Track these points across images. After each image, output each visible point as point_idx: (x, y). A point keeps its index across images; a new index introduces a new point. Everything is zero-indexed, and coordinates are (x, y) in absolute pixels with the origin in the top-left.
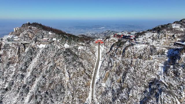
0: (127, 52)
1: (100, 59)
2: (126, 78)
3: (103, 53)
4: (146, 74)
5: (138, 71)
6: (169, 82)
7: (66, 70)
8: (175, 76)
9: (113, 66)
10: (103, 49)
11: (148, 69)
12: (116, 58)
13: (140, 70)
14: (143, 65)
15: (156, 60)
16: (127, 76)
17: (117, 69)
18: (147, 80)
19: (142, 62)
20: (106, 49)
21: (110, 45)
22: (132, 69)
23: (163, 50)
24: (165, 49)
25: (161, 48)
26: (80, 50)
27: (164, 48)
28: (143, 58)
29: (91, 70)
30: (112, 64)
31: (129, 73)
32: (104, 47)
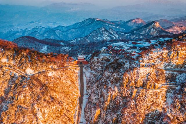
0: (126, 79)
1: (85, 92)
2: (125, 115)
3: (89, 82)
4: (150, 108)
5: (139, 105)
6: (175, 115)
7: (37, 108)
8: (182, 107)
9: (107, 101)
10: (88, 74)
11: (153, 101)
12: (110, 88)
13: (142, 103)
14: (146, 96)
15: (163, 89)
16: (126, 112)
17: (112, 105)
18: (151, 116)
19: (144, 92)
20: (94, 75)
21: (100, 67)
22: (132, 103)
23: (174, 75)
24: (177, 73)
25: (171, 72)
26: (51, 77)
27: (175, 73)
28: (146, 87)
29: (71, 110)
30: (106, 97)
31: (129, 108)
32: (90, 70)
